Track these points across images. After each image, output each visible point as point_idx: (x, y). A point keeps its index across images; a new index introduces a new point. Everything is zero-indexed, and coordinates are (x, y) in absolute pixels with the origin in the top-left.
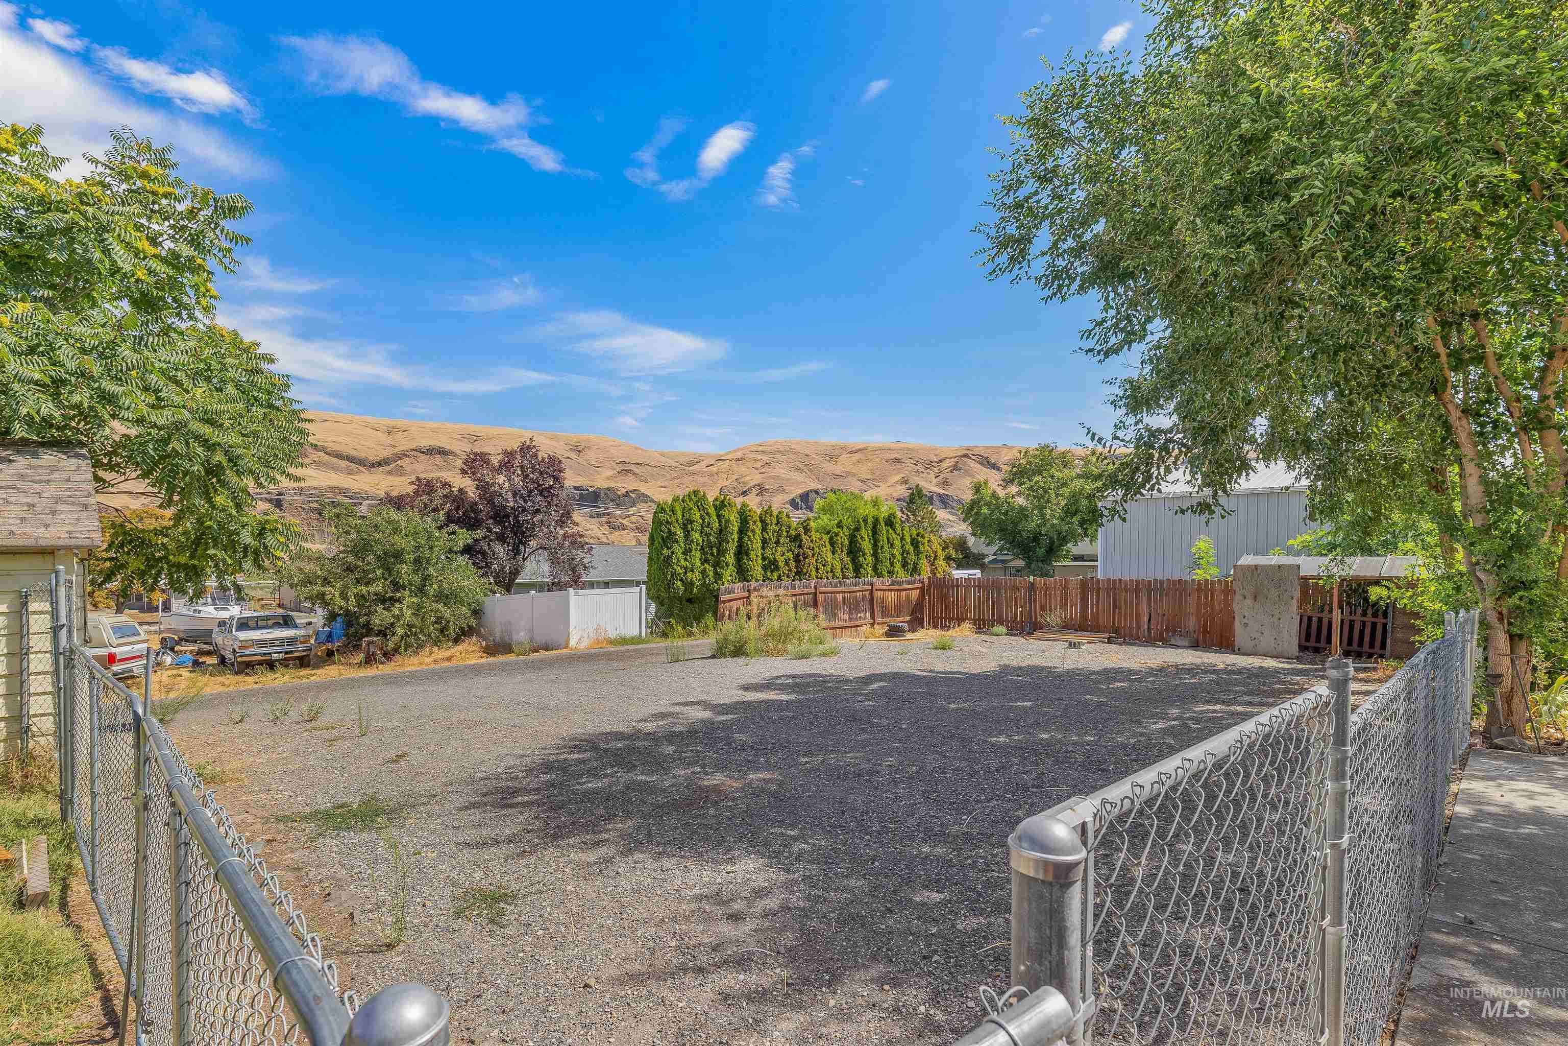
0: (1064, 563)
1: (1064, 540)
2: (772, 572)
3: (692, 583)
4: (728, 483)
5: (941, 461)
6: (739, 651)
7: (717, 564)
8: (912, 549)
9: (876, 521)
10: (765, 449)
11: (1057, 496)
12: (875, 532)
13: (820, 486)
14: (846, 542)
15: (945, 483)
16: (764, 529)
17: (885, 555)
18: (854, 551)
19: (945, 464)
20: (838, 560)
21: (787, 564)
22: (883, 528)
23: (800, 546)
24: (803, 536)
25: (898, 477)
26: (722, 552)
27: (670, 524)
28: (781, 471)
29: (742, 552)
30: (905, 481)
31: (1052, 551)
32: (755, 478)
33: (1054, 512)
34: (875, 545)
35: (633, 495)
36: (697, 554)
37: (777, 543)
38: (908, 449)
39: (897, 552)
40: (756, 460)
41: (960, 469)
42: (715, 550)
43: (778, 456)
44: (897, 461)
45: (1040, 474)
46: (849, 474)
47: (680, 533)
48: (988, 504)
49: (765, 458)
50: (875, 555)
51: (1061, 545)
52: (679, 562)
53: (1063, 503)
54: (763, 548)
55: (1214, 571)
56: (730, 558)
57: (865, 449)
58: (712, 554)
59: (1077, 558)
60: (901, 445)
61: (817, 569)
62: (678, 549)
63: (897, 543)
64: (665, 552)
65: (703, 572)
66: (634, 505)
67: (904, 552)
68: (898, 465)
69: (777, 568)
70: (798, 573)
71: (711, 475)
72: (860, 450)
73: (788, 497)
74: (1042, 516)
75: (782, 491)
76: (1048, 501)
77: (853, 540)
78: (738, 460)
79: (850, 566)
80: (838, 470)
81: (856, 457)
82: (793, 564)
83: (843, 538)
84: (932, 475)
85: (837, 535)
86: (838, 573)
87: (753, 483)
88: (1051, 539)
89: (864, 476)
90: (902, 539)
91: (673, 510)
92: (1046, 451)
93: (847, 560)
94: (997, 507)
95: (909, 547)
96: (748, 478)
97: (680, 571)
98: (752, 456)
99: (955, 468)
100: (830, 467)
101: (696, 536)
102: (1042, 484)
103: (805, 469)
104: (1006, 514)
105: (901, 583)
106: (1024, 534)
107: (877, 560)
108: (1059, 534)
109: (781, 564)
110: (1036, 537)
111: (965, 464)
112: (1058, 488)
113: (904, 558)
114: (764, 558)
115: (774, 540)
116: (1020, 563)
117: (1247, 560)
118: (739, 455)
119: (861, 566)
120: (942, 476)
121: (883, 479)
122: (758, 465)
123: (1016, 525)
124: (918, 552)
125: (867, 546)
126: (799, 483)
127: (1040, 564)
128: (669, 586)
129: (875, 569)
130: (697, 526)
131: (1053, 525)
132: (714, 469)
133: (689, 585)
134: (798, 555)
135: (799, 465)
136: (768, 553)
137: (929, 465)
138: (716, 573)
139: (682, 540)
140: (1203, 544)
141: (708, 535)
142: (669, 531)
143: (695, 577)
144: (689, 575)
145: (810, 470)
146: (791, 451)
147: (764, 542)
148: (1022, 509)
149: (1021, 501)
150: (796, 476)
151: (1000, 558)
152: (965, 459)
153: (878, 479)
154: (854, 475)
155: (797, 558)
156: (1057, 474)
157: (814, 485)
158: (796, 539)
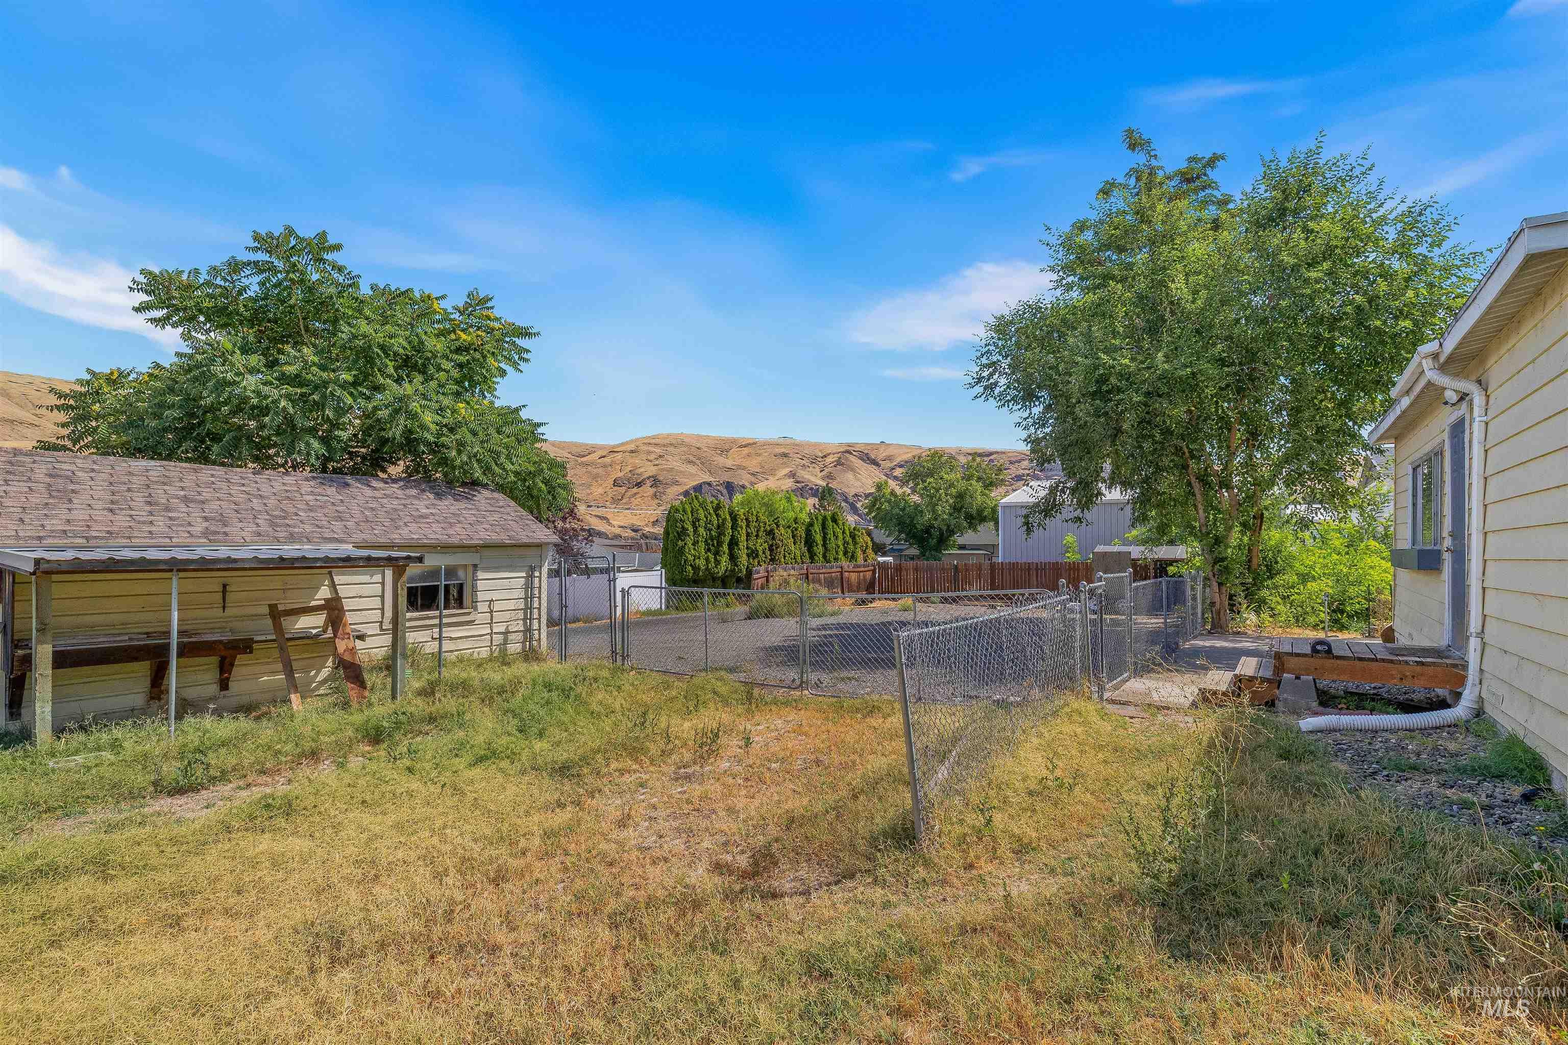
0: (951, 552)
1: (952, 532)
2: (754, 559)
3: (699, 568)
4: (620, 474)
5: (825, 456)
6: (769, 614)
7: (717, 553)
8: (850, 541)
9: (825, 519)
10: (657, 441)
11: (946, 495)
12: (824, 527)
13: (712, 479)
14: (804, 535)
15: (830, 476)
16: (748, 526)
17: (832, 545)
18: (809, 542)
19: (829, 459)
20: (797, 549)
21: (764, 553)
22: (830, 523)
23: (773, 539)
24: (776, 531)
25: (786, 471)
26: (720, 544)
27: (684, 521)
28: (675, 463)
29: (733, 543)
30: (792, 475)
31: (943, 540)
32: (649, 470)
33: (944, 509)
34: (824, 539)
36: (702, 546)
37: (757, 536)
38: (797, 445)
39: (840, 543)
40: (649, 452)
41: (842, 464)
42: (715, 542)
43: (671, 449)
44: (785, 455)
45: (932, 476)
46: (740, 467)
47: (691, 529)
48: (889, 501)
49: (658, 450)
50: (824, 545)
51: (950, 536)
52: (690, 553)
53: (951, 501)
54: (747, 541)
55: (1078, 556)
56: (725, 548)
57: (755, 443)
58: (713, 545)
59: (962, 547)
60: (788, 441)
61: (785, 557)
62: (690, 543)
63: (840, 536)
64: (680, 543)
65: (707, 559)
67: (845, 543)
68: (785, 459)
69: (757, 556)
70: (771, 560)
71: (604, 466)
72: (749, 444)
73: (682, 489)
74: (934, 511)
75: (676, 483)
76: (940, 499)
77: (808, 532)
78: (632, 452)
79: (807, 554)
80: (729, 463)
81: (746, 451)
82: (768, 553)
83: (801, 532)
84: (818, 469)
85: (796, 530)
86: (799, 560)
87: (646, 475)
88: (940, 529)
89: (753, 470)
90: (844, 532)
91: (684, 511)
92: (936, 455)
93: (805, 549)
94: (897, 504)
95: (848, 539)
96: (642, 470)
97: (690, 558)
98: (645, 448)
99: (839, 463)
100: (721, 460)
101: (701, 530)
102: (934, 485)
103: (698, 462)
104: (903, 510)
105: (859, 567)
106: (918, 526)
107: (826, 549)
108: (948, 526)
109: (761, 553)
110: (928, 530)
111: (847, 459)
112: (946, 489)
113: (845, 548)
114: (747, 548)
115: (755, 534)
116: (914, 551)
117: (1100, 548)
118: (632, 447)
119: (815, 554)
120: (826, 470)
121: (772, 472)
122: (652, 457)
123: (912, 519)
124: (855, 543)
125: (818, 538)
126: (691, 475)
127: (933, 553)
128: (682, 570)
129: (824, 556)
130: (702, 523)
131: (943, 520)
132: (607, 460)
133: (696, 568)
134: (772, 546)
135: (691, 458)
136: (751, 544)
137: (814, 460)
138: (715, 559)
139: (691, 534)
140: (1070, 539)
141: (710, 530)
142: (683, 527)
143: (701, 563)
144: (697, 561)
145: (702, 463)
146: (682, 443)
147: (748, 535)
148: (917, 506)
149: (916, 498)
150: (692, 469)
151: (895, 547)
152: (847, 455)
153: (767, 472)
154: (744, 468)
155: (771, 550)
156: (946, 476)
157: (707, 478)
158: (771, 533)
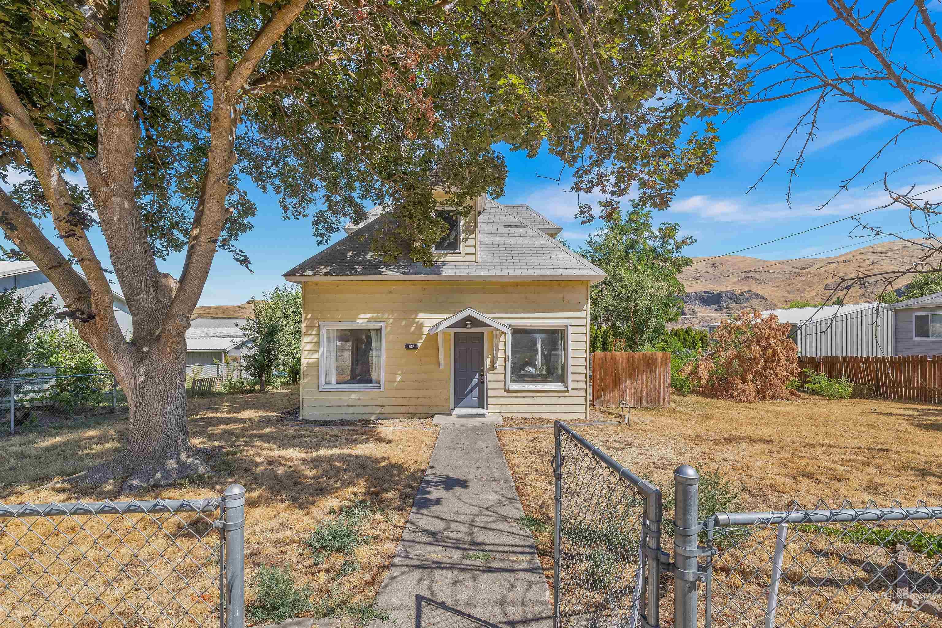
35: (747, 295)
40: (862, 260)
49: (873, 258)
66: (747, 300)
71: (818, 275)
78: (845, 262)
118: (845, 258)
132: (822, 270)
